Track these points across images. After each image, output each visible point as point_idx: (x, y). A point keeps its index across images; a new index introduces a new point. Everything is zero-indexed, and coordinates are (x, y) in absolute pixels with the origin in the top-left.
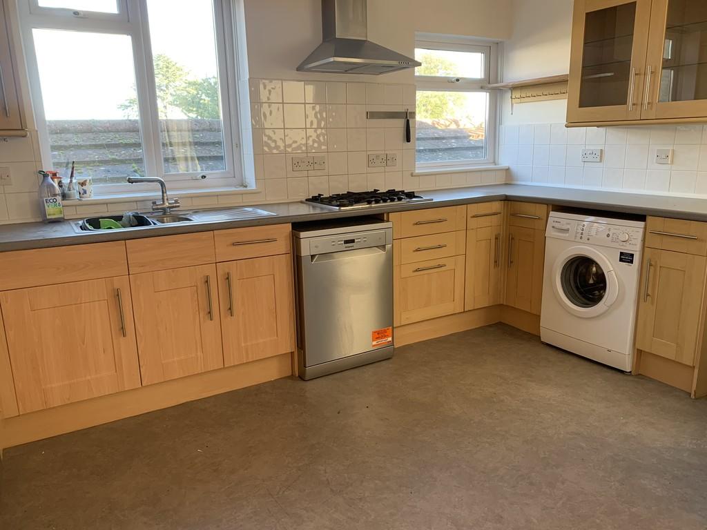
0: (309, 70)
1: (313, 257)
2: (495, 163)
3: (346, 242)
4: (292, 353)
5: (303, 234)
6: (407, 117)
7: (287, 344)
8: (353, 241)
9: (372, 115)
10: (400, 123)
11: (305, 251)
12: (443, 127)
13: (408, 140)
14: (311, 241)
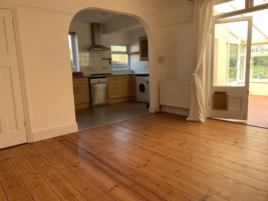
0: (90, 50)
1: (93, 84)
2: (130, 69)
3: (99, 81)
4: (89, 102)
5: (91, 80)
6: (110, 59)
7: (88, 101)
8: (100, 81)
9: (103, 59)
10: (109, 60)
11: (91, 83)
12: (121, 62)
13: (110, 64)
14: (92, 81)
